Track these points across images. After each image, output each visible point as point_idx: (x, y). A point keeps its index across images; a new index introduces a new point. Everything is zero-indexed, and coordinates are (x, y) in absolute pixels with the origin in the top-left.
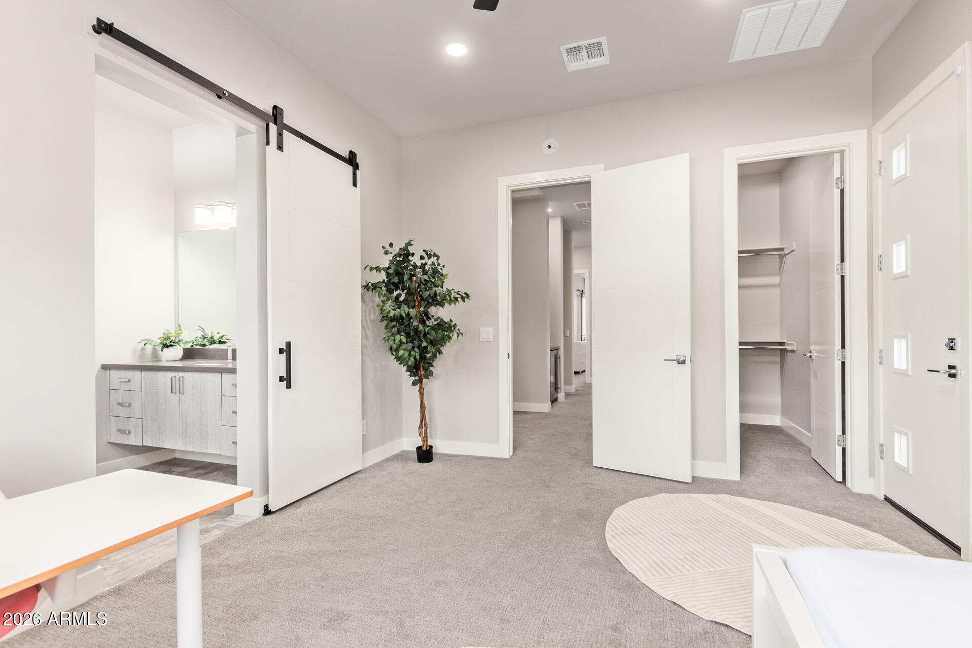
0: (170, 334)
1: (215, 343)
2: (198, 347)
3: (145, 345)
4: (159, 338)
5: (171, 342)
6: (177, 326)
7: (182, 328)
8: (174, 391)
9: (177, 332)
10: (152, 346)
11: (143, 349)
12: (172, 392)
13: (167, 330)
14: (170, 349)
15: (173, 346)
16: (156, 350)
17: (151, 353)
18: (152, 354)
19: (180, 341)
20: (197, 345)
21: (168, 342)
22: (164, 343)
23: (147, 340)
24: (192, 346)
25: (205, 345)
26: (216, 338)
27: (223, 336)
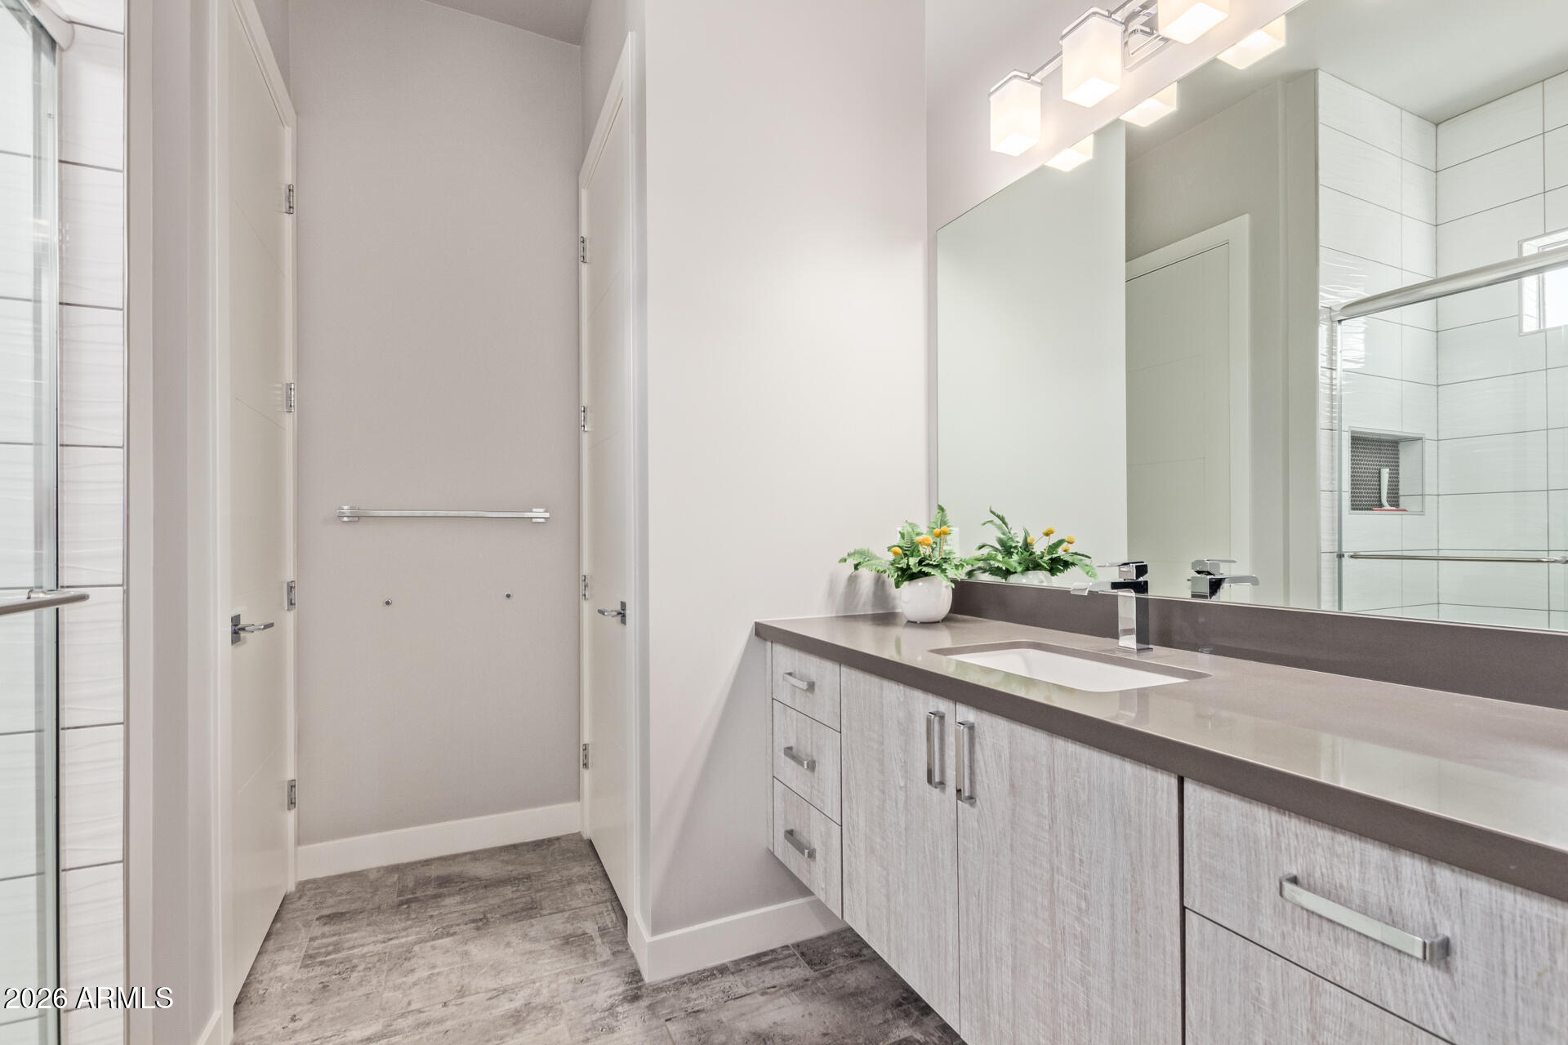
0: (918, 534)
1: (1037, 566)
2: (986, 578)
3: (856, 567)
4: (889, 549)
5: (920, 563)
6: (936, 510)
7: (949, 517)
8: (937, 779)
9: (937, 530)
10: (874, 573)
11: (853, 580)
12: (930, 780)
13: (910, 524)
14: (920, 584)
15: (927, 574)
16: (883, 583)
17: (871, 594)
18: (875, 594)
19: (945, 560)
20: (985, 571)
21: (913, 561)
22: (903, 564)
23: (861, 553)
24: (970, 574)
25: (1007, 573)
26: (1039, 547)
27: (1061, 542)
